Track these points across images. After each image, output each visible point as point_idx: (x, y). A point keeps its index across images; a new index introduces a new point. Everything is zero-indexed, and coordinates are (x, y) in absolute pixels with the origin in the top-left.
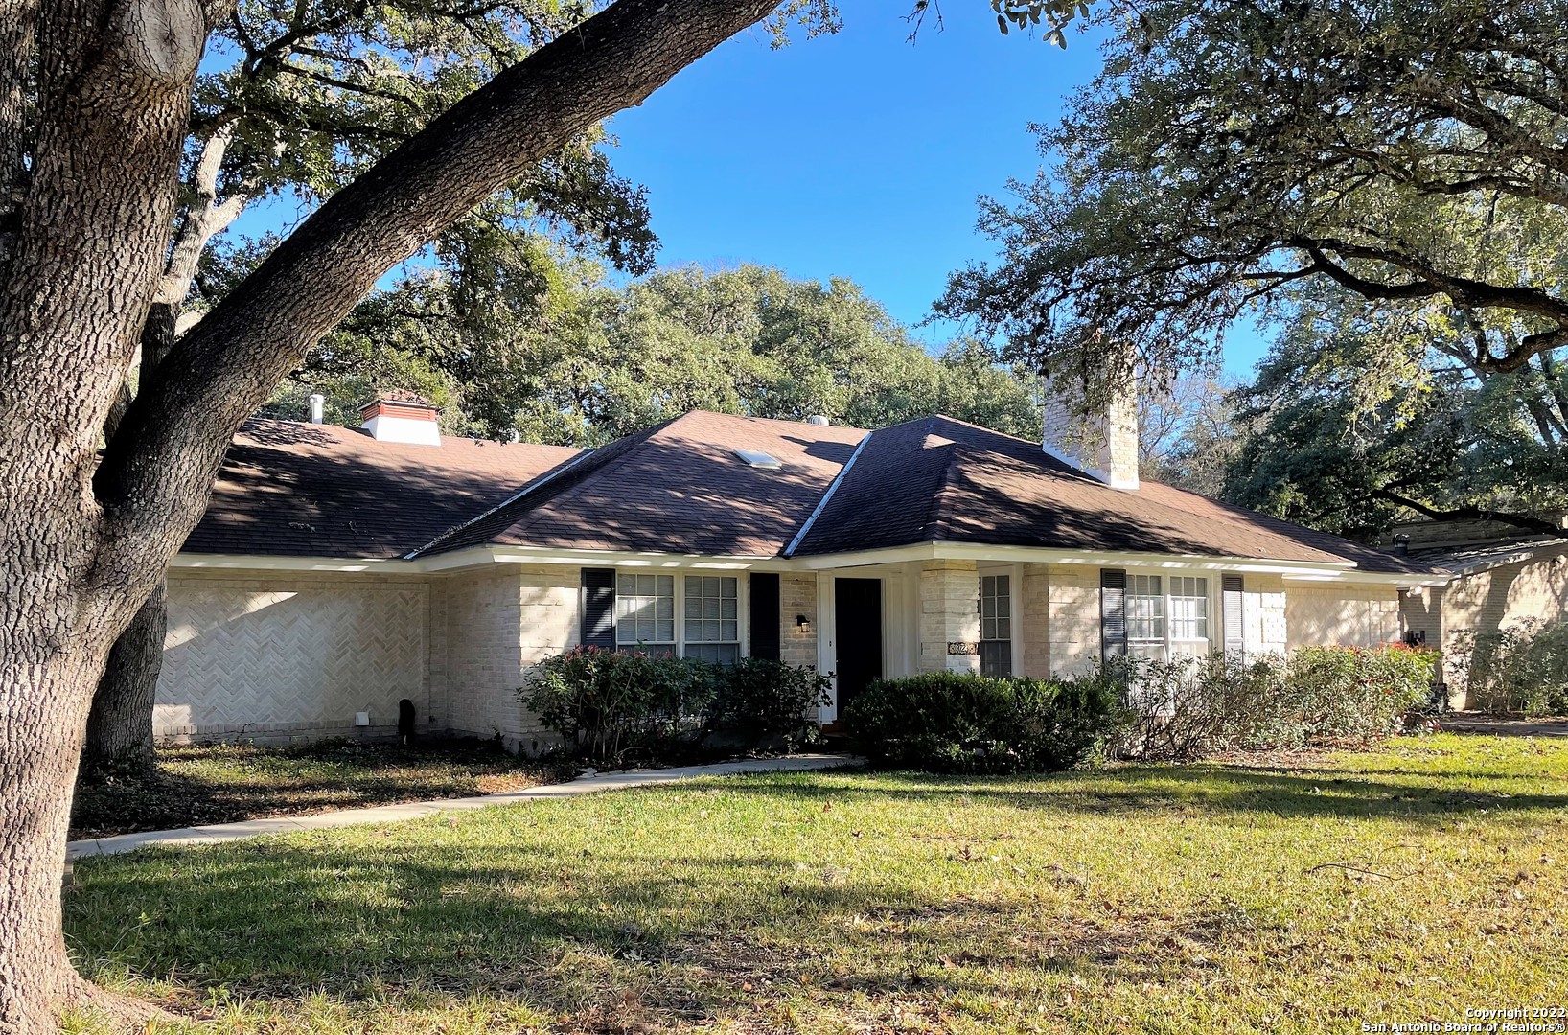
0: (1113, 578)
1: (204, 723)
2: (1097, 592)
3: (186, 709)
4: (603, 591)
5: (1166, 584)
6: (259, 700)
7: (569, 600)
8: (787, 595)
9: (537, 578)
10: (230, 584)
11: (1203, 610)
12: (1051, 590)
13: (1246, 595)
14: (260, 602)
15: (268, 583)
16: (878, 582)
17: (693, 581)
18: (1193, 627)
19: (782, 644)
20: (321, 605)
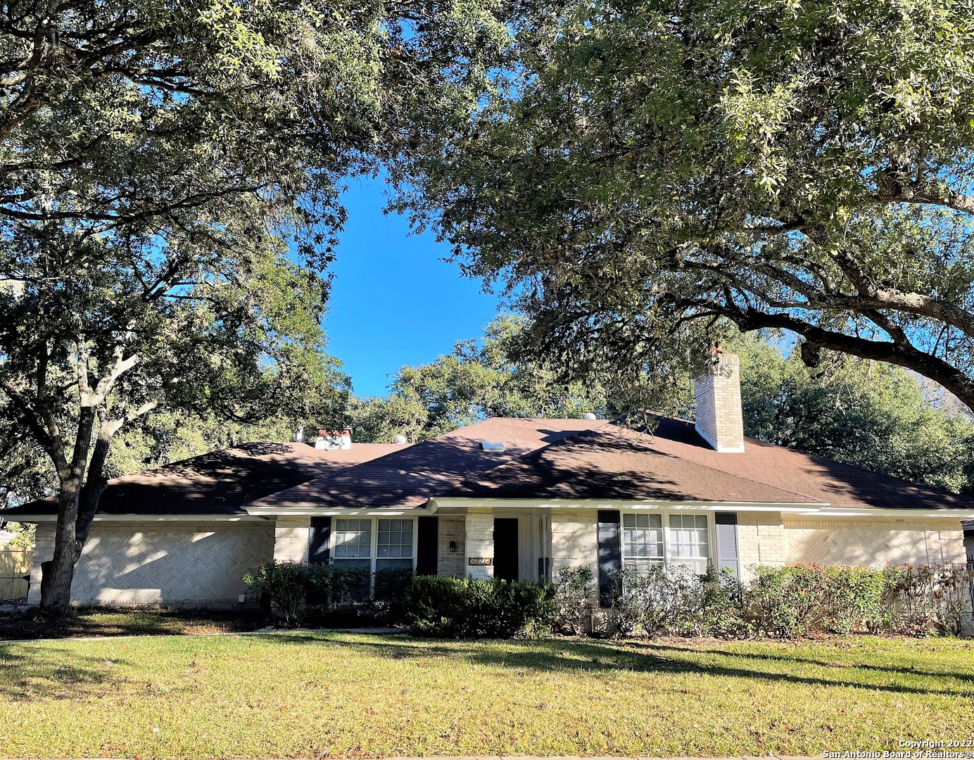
0: (608, 517)
1: (166, 598)
2: (595, 526)
3: (159, 591)
4: (324, 529)
5: (666, 519)
6: (193, 587)
7: (304, 534)
8: (443, 529)
9: (285, 523)
10: (182, 528)
11: (704, 537)
12: (554, 526)
13: (739, 527)
14: (198, 537)
15: (201, 528)
16: (516, 521)
17: (382, 522)
18: (697, 550)
19: (439, 559)
20: (225, 538)
